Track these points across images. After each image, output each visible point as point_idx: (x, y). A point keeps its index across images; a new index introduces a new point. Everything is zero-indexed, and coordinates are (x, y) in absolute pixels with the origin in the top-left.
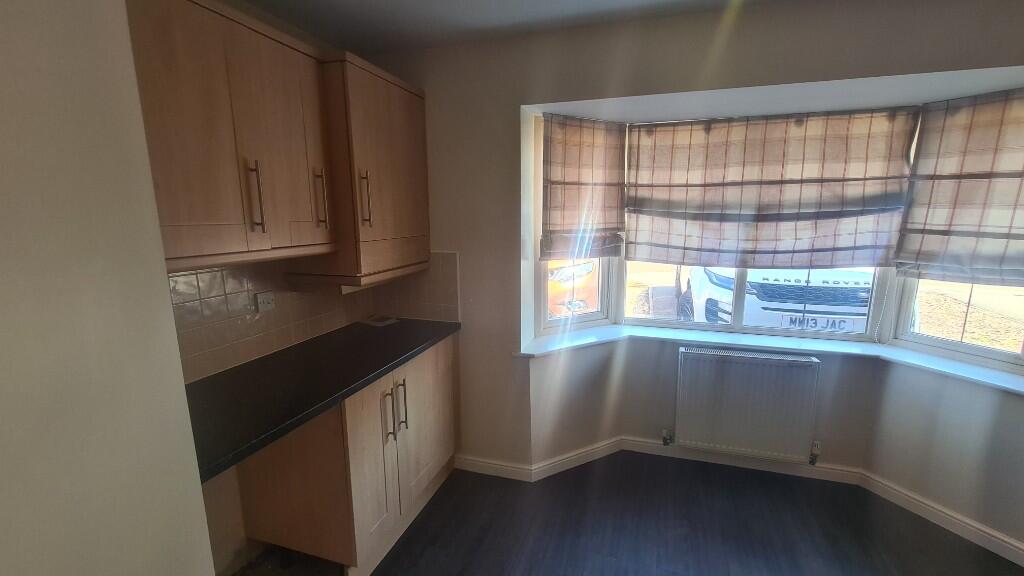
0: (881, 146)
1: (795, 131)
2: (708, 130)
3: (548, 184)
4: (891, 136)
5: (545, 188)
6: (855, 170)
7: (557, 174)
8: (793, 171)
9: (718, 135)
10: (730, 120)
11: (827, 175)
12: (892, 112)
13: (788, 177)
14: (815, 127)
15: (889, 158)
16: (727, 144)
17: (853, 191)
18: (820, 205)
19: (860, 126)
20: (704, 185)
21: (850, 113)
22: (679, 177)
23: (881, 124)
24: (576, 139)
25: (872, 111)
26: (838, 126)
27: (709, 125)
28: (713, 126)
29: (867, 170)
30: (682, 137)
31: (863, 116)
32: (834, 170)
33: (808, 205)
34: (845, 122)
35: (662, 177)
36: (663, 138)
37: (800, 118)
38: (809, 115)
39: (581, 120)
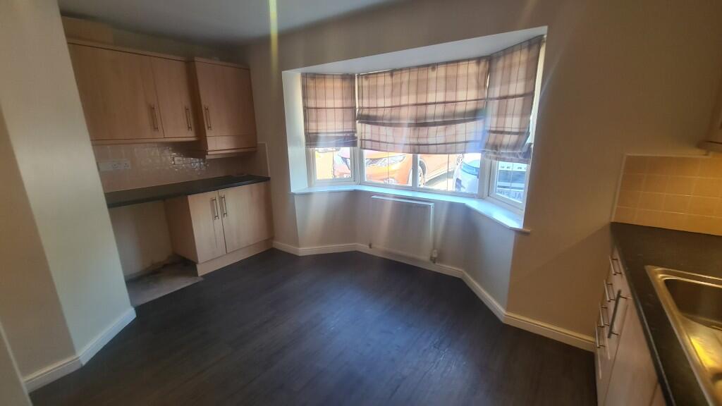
0: (473, 81)
1: (432, 74)
2: (392, 75)
3: (306, 109)
4: (478, 75)
5: (305, 111)
6: (462, 95)
7: (311, 103)
8: (431, 99)
9: (397, 78)
10: (401, 70)
11: (448, 100)
12: (478, 60)
13: (429, 101)
14: (441, 71)
15: (478, 87)
16: (401, 84)
17: (461, 108)
18: (443, 117)
19: (463, 69)
20: (391, 107)
21: (458, 61)
22: (381, 103)
23: (473, 68)
24: (323, 84)
25: (469, 60)
26: (451, 70)
27: (392, 72)
28: (394, 73)
29: (466, 96)
30: (381, 80)
31: (464, 63)
32: (451, 97)
33: (439, 117)
34: (455, 68)
35: (373, 104)
36: (372, 81)
37: (433, 66)
38: (438, 64)
39: (325, 75)
